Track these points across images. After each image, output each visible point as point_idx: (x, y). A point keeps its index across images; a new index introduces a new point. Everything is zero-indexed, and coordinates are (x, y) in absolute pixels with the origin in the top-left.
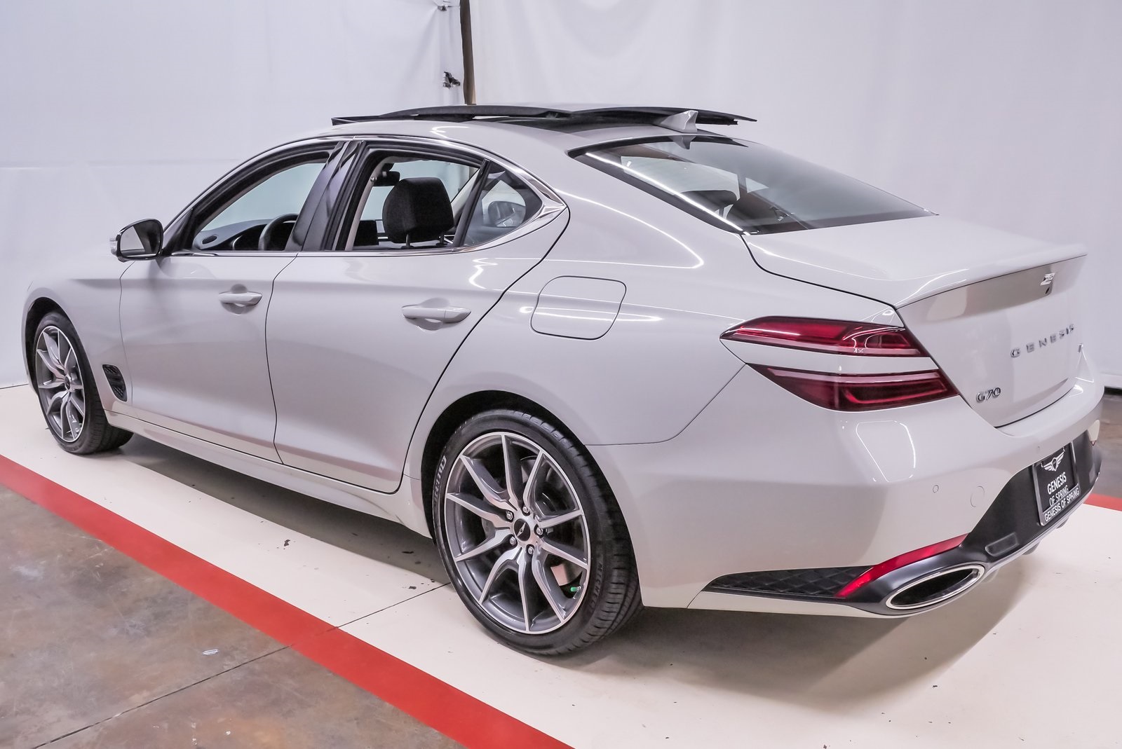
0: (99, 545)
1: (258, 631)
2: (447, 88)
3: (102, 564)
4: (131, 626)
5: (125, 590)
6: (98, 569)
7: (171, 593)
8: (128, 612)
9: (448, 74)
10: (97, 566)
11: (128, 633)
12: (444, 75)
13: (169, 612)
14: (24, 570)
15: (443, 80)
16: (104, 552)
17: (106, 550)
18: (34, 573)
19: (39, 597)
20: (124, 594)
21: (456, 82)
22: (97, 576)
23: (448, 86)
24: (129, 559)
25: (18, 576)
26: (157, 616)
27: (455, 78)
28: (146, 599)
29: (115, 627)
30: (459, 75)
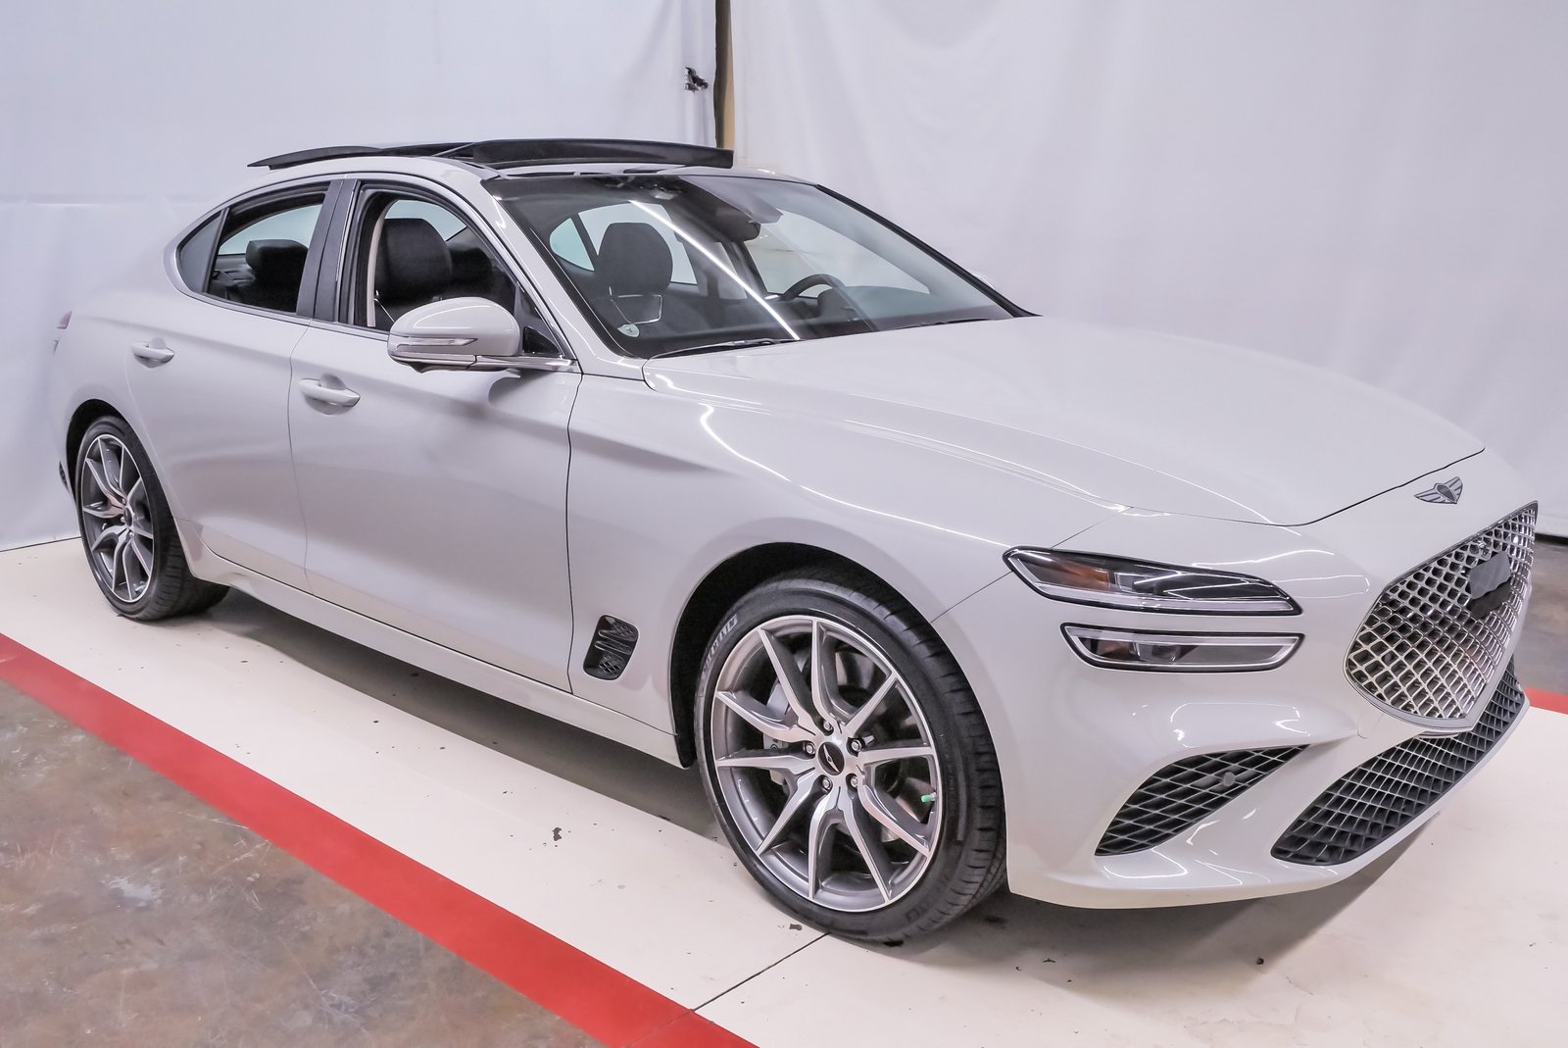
0: (246, 837)
1: (558, 1018)
2: (691, 92)
3: (258, 875)
4: (332, 1006)
5: (307, 928)
6: (253, 885)
7: (387, 934)
8: (322, 976)
9: (691, 71)
10: (250, 879)
11: (330, 1021)
12: (687, 71)
13: (393, 976)
14: (125, 886)
15: (686, 81)
16: (255, 850)
17: (258, 846)
18: (145, 893)
19: (161, 942)
20: (305, 937)
21: (702, 84)
22: (253, 898)
23: (691, 88)
24: (299, 866)
25: (117, 896)
26: (375, 984)
27: (700, 77)
28: (348, 948)
29: (306, 1007)
30: (709, 73)
